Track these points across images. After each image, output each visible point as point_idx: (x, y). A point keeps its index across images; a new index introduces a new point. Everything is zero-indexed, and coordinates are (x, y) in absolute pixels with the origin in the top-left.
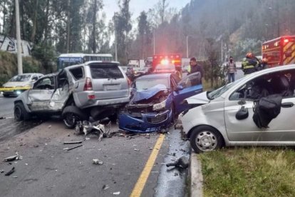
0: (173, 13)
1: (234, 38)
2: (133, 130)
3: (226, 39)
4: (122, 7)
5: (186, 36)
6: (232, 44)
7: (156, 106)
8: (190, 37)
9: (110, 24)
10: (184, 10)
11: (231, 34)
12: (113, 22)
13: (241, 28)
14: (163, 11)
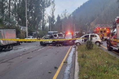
0: (69, 15)
1: (92, 24)
2: (66, 45)
3: (89, 25)
4: (51, 14)
5: (74, 23)
6: (91, 26)
7: (70, 42)
8: (75, 24)
9: (47, 20)
10: (73, 13)
11: (91, 22)
12: (48, 19)
13: (95, 20)
14: (65, 14)
